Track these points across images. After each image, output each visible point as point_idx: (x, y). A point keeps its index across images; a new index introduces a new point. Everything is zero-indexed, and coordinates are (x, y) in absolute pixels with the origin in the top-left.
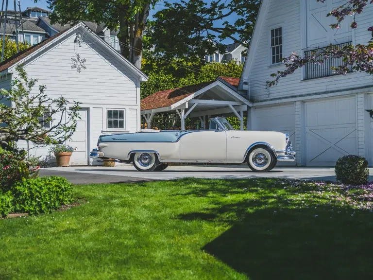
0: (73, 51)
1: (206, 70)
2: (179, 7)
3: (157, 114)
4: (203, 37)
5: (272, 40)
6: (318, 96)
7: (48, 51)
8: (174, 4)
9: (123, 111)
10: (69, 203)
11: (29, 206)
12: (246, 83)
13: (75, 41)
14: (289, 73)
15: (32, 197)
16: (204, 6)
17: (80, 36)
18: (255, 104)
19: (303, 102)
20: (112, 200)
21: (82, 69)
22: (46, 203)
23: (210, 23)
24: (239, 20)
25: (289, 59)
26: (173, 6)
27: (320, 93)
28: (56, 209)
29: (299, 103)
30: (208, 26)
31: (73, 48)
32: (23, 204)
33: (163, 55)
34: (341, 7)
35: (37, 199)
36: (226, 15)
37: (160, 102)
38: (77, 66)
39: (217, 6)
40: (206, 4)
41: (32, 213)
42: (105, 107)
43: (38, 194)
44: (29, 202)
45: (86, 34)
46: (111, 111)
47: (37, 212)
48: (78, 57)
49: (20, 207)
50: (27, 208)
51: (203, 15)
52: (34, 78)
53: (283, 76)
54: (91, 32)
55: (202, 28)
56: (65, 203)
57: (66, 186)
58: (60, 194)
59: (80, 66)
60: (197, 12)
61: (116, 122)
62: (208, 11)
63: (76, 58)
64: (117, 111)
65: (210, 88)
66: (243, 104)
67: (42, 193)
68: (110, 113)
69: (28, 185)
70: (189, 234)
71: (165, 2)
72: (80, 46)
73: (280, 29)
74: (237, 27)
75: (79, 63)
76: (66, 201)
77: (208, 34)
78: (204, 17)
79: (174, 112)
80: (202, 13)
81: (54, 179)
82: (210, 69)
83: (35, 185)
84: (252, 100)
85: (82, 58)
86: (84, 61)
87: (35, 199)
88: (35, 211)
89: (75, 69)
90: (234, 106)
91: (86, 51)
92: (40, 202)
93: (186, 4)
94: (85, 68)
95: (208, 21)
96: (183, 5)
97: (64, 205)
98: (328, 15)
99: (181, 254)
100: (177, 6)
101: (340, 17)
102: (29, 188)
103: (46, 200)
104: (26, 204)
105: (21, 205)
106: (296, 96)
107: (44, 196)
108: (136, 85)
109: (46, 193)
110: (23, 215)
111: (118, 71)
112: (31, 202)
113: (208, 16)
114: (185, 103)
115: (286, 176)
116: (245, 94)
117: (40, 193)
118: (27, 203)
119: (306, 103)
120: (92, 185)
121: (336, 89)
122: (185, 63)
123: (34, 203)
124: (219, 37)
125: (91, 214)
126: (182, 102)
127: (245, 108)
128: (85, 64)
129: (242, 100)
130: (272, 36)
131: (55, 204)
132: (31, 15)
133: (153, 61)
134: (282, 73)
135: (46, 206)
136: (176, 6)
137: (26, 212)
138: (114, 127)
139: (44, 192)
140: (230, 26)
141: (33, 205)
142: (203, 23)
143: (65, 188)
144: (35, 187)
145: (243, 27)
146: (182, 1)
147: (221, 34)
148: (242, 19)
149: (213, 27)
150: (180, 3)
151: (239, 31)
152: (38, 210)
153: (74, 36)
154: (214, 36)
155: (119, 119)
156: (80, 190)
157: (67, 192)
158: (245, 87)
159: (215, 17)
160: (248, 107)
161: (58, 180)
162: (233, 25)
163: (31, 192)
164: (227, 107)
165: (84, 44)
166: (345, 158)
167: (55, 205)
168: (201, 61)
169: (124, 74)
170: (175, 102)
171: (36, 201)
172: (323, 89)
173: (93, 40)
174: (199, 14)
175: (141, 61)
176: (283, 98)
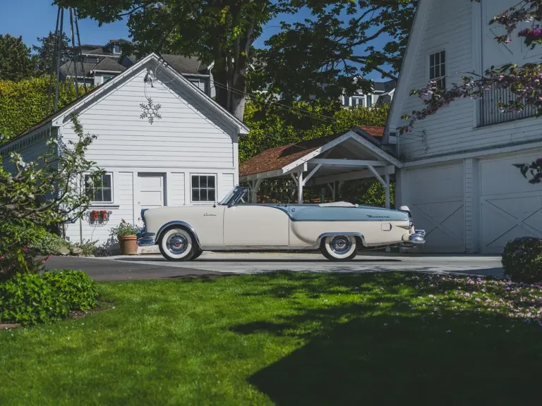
0: (143, 94)
1: (349, 119)
2: (301, 29)
3: (264, 180)
4: (340, 71)
5: (432, 70)
6: (498, 151)
7: (108, 94)
8: (294, 24)
9: (214, 177)
10: (89, 308)
11: (22, 313)
12: (393, 134)
13: (146, 80)
14: (429, 113)
15: (27, 300)
16: (341, 26)
17: (151, 72)
18: (407, 164)
19: (477, 159)
20: (151, 304)
21: (155, 119)
22: (47, 310)
23: (348, 49)
24: (389, 43)
25: (426, 92)
26: (293, 27)
27: (500, 146)
28: (63, 317)
29: (471, 161)
30: (346, 54)
31: (143, 89)
32: (14, 310)
33: (279, 97)
34: (511, 9)
35: (34, 303)
36: (371, 38)
37: (269, 163)
38: (149, 115)
39: (359, 24)
40: (342, 23)
41: (26, 323)
42: (187, 172)
43: (36, 295)
44: (23, 308)
45: (159, 69)
46: (197, 177)
47: (34, 322)
48: (150, 101)
49: (9, 314)
50: (18, 317)
51: (338, 38)
52: (92, 133)
53: (420, 118)
54: (166, 66)
55: (337, 57)
56: (82, 308)
57: (85, 285)
58: (76, 295)
59: (153, 115)
60: (329, 35)
61: (203, 192)
62: (345, 33)
63: (146, 103)
64: (206, 177)
65: (339, 142)
66: (390, 164)
67: (42, 294)
68: (195, 180)
69: (23, 283)
70: (240, 358)
71: (281, 23)
72: (152, 87)
73: (443, 53)
74: (387, 55)
75: (151, 111)
76: (84, 306)
77: (346, 66)
78: (340, 42)
79: (287, 177)
80: (336, 36)
81: (68, 274)
82: (354, 117)
83: (33, 282)
84: (402, 158)
85: (155, 104)
86: (159, 107)
87: (32, 303)
88: (31, 320)
89: (146, 119)
90: (375, 167)
91: (161, 94)
92: (38, 306)
93: (312, 24)
94: (159, 117)
95: (345, 47)
96: (308, 25)
97: (80, 310)
98: (492, 22)
99: (214, 390)
100: (299, 27)
101: (510, 25)
102: (24, 288)
103: (48, 305)
104: (18, 310)
105: (12, 312)
106: (465, 152)
107: (45, 299)
108: (232, 139)
109: (48, 294)
110: (13, 326)
111: (207, 120)
112: (26, 308)
113: (344, 41)
114: (303, 164)
115: (426, 268)
116: (392, 150)
117: (39, 294)
118: (20, 309)
119: (480, 161)
120: (135, 282)
121: (526, 139)
122: (310, 109)
123: (30, 309)
124: (362, 69)
125: (109, 326)
126: (299, 162)
127: (391, 170)
128: (160, 111)
129: (388, 159)
130: (432, 63)
131: (61, 309)
132: (114, 49)
133: (265, 106)
134: (419, 113)
135: (46, 313)
136: (297, 27)
137: (18, 322)
138: (202, 200)
139: (45, 292)
140: (378, 53)
141: (28, 312)
142: (339, 50)
143: (83, 287)
144: (32, 285)
145: (396, 54)
146: (306, 20)
147: (364, 66)
148: (394, 42)
149: (353, 55)
150: (303, 22)
151: (389, 60)
152: (35, 320)
153: (143, 73)
154: (355, 69)
155: (208, 189)
156: (112, 290)
157: (85, 293)
158: (392, 140)
159: (356, 41)
160: (396, 168)
161: (74, 275)
162: (382, 51)
163: (25, 294)
164: (366, 168)
165: (158, 84)
166: (518, 242)
167: (61, 312)
168: (335, 104)
169: (216, 124)
170: (289, 163)
171: (32, 306)
172: (506, 138)
173: (171, 77)
174: (331, 38)
175: (243, 106)
176: (447, 154)
